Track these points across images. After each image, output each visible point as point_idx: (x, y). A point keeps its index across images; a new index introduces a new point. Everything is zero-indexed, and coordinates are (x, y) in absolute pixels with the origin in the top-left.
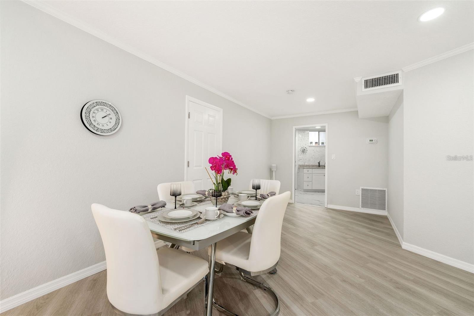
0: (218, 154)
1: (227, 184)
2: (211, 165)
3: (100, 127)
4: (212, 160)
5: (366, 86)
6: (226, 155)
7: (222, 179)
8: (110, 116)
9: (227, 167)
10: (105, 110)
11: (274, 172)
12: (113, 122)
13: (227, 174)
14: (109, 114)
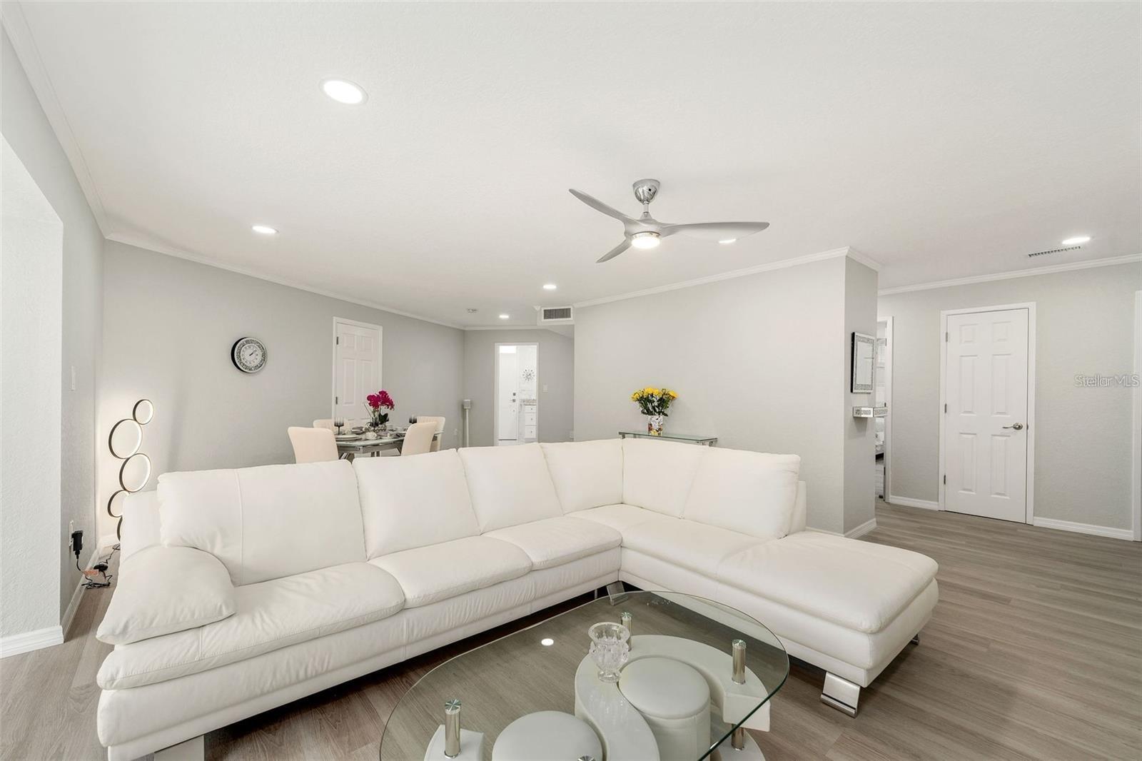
0: (376, 393)
1: (384, 419)
2: (369, 402)
3: (248, 364)
4: (370, 398)
5: (546, 317)
6: (383, 393)
7: (380, 415)
8: (257, 353)
9: (383, 403)
10: (252, 347)
11: (467, 411)
12: (259, 358)
13: (384, 410)
14: (256, 351)
